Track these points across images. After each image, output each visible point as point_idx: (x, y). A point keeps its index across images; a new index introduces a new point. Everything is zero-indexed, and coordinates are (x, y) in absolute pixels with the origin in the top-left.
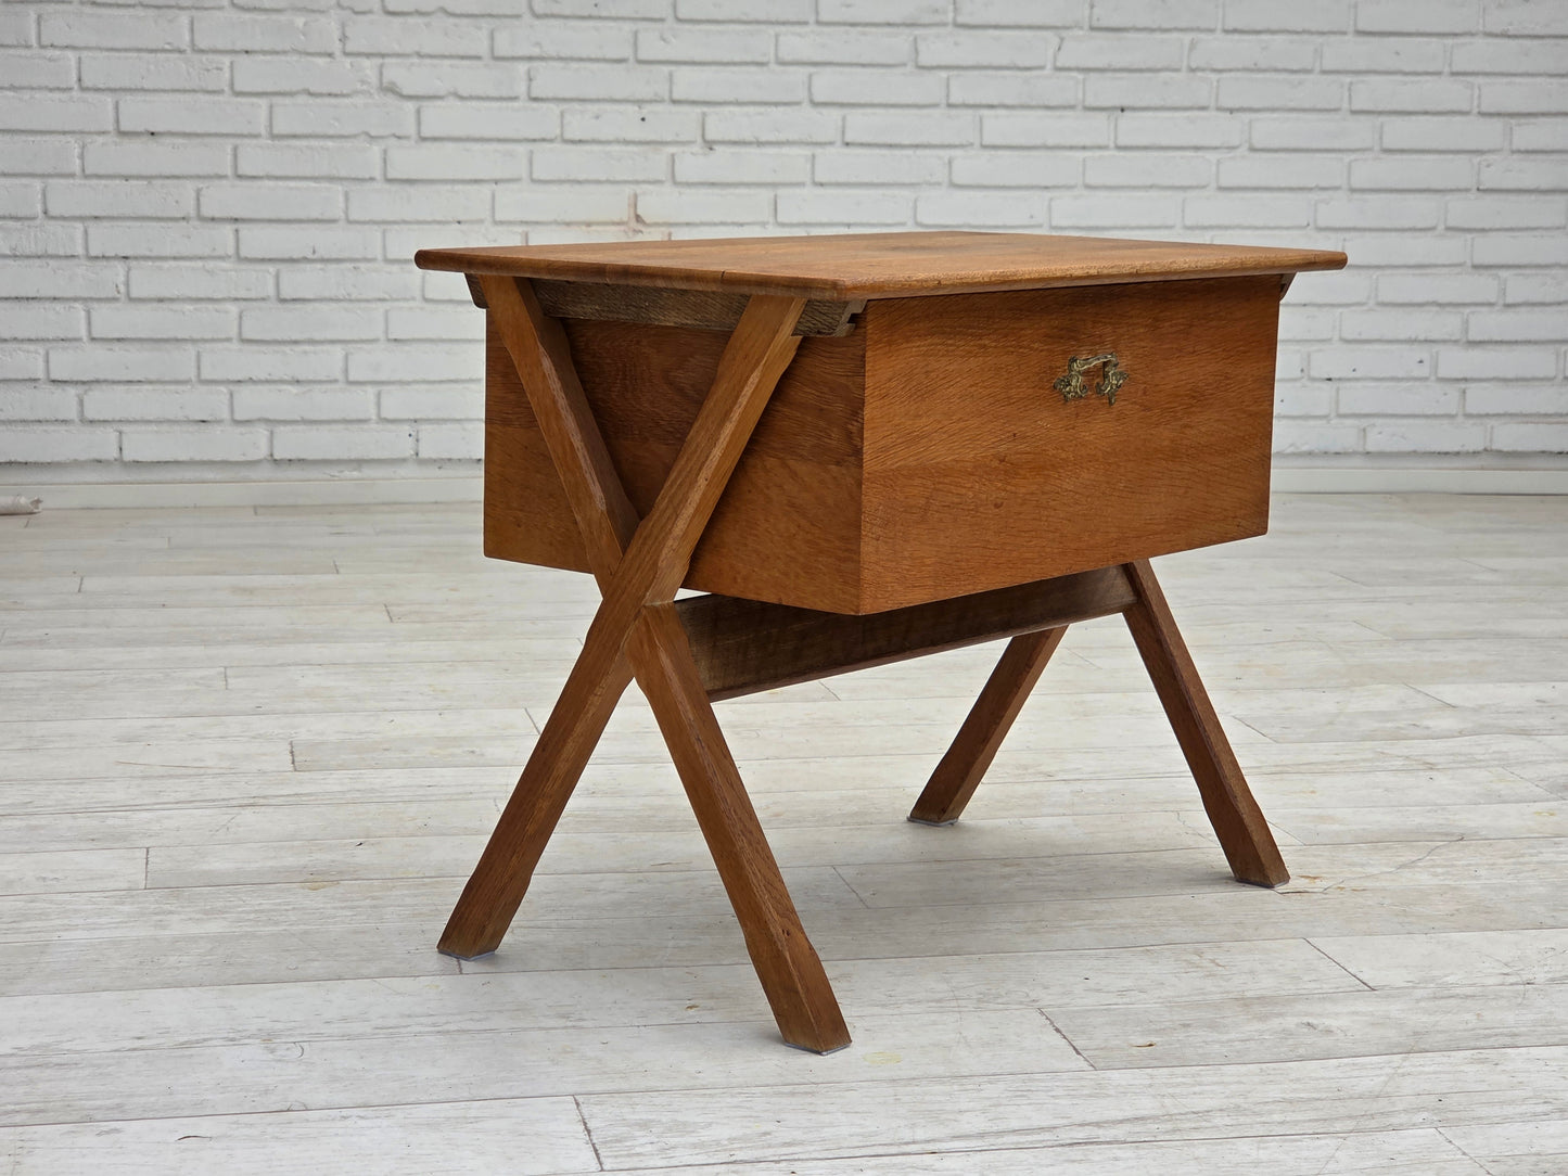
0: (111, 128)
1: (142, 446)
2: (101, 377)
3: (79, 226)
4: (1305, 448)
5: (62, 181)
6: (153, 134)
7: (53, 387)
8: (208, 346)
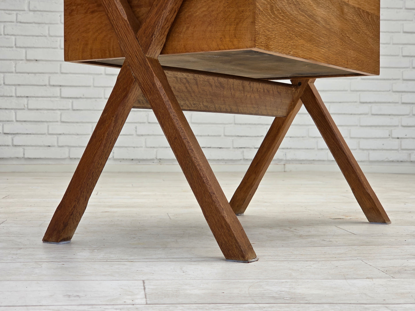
0: (24, 58)
1: (30, 153)
2: (19, 132)
3: (14, 87)
4: (391, 159)
5: (10, 74)
6: (36, 60)
7: (4, 135)
8: (51, 123)
